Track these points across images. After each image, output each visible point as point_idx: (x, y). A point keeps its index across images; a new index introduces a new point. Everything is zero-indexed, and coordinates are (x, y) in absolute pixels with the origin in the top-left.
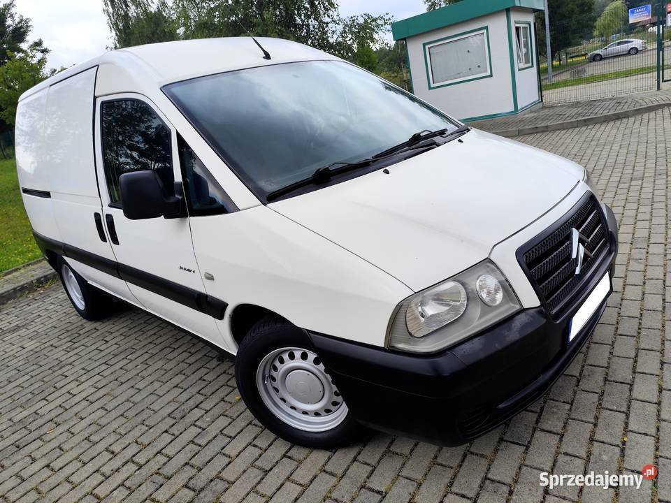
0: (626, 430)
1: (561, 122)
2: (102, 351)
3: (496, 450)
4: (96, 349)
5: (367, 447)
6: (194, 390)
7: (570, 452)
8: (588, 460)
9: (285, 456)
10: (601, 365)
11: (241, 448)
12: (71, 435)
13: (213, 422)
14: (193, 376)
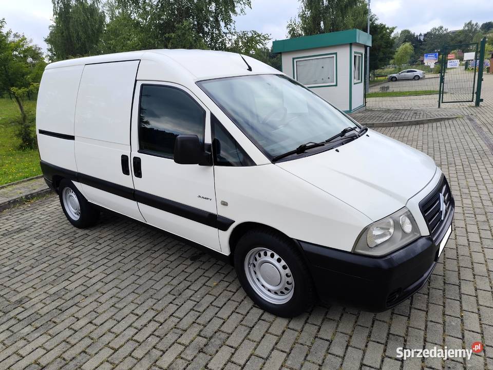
0: (462, 310)
1: (382, 122)
2: (99, 250)
3: (391, 319)
4: (94, 248)
5: (312, 315)
6: (181, 278)
7: (433, 320)
8: (445, 325)
9: (259, 319)
10: (440, 274)
11: (229, 314)
12: (99, 304)
13: (203, 298)
14: (176, 269)
